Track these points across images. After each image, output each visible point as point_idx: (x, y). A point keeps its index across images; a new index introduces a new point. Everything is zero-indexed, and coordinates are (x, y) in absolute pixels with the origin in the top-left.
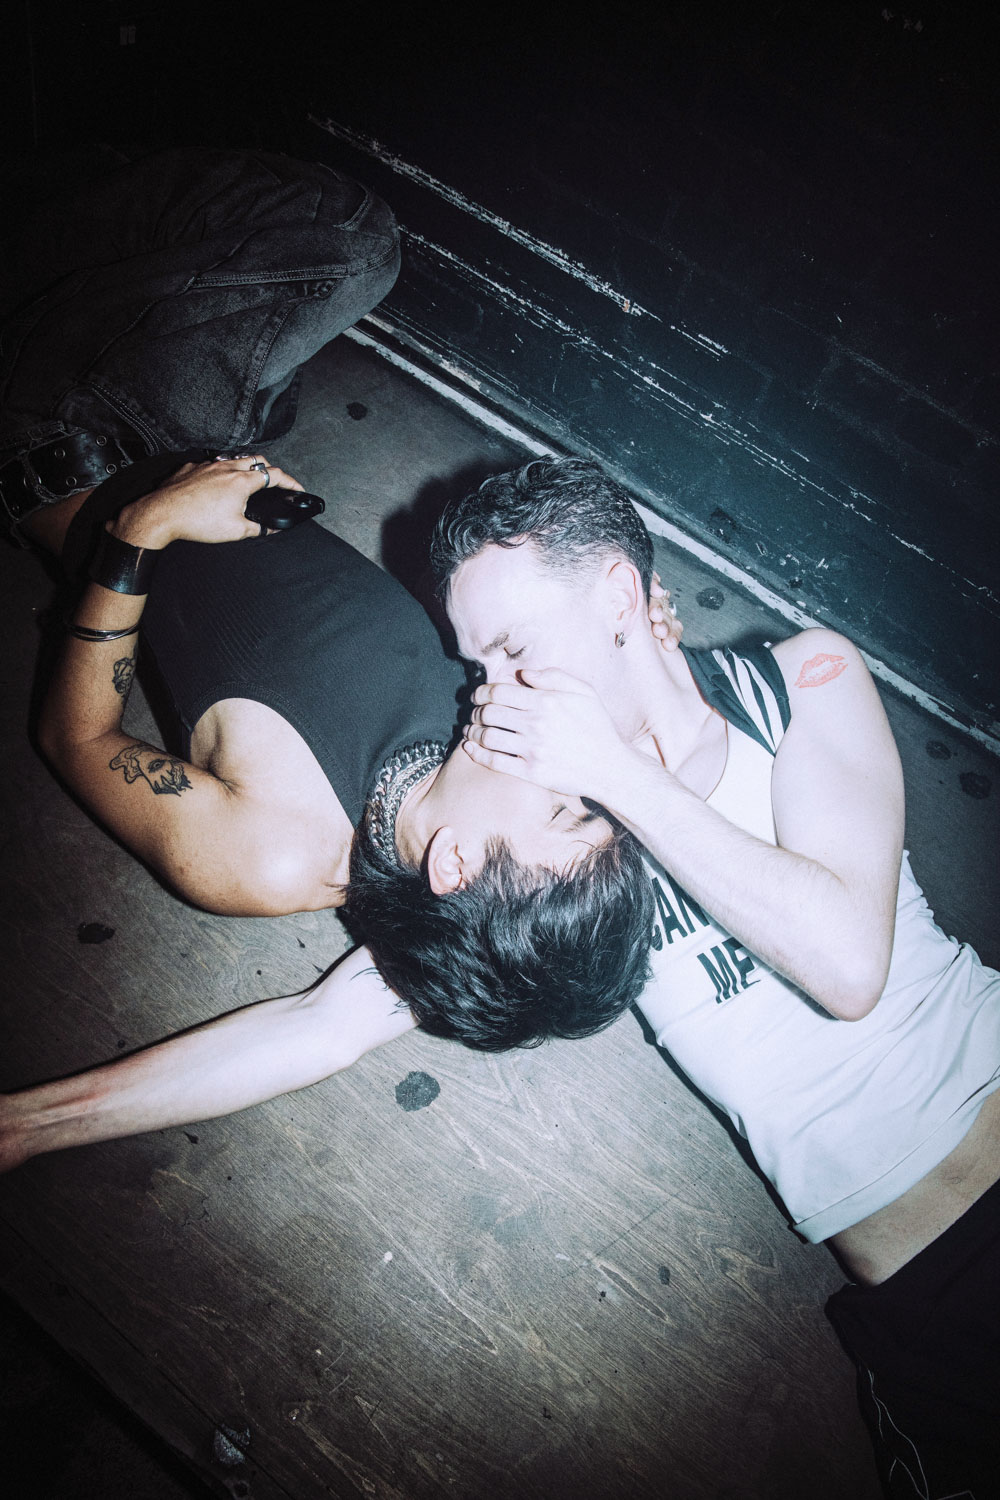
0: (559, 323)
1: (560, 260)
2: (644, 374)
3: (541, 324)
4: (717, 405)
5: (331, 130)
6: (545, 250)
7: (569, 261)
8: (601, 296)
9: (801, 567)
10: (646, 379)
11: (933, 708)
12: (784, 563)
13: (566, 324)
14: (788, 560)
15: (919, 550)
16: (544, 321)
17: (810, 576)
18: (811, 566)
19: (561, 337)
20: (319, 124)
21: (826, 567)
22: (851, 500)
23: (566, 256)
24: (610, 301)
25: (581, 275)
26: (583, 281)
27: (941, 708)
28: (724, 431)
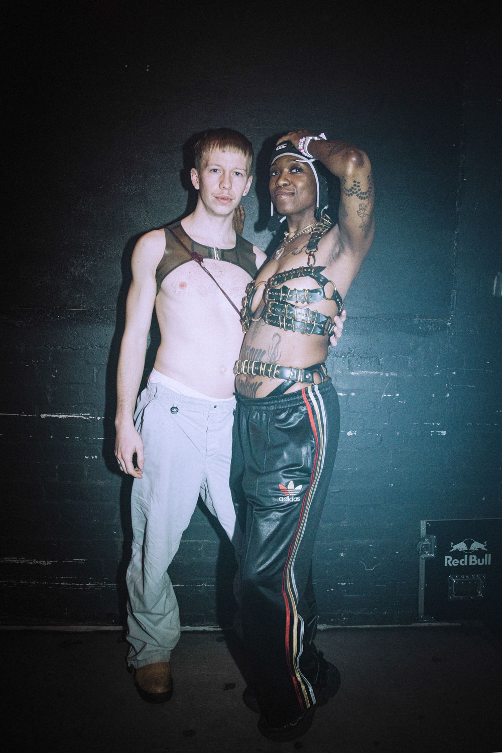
2: (60, 583)
4: (90, 578)
6: (7, 560)
7: (18, 559)
8: (35, 565)
10: (62, 584)
11: (212, 629)
13: (24, 581)
16: (15, 584)
19: (24, 586)
23: (16, 558)
24: (38, 565)
25: (24, 561)
26: (25, 563)
27: (214, 628)
28: (97, 586)
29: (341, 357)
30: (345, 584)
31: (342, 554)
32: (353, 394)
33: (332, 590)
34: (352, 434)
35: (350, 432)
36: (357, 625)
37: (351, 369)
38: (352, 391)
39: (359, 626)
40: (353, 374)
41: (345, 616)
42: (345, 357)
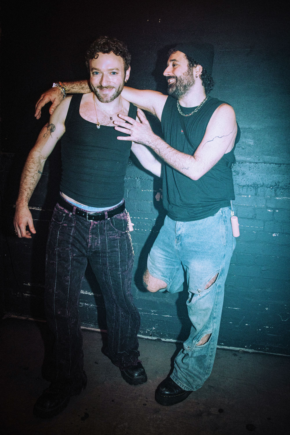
0: (85, 304)
1: (82, 292)
3: (82, 306)
5: (29, 285)
7: (84, 291)
9: (150, 331)
12: (147, 332)
13: (87, 304)
14: (147, 331)
15: (169, 316)
17: (153, 332)
18: (152, 330)
19: (87, 307)
20: (26, 285)
21: (155, 328)
22: (152, 313)
23: (83, 291)
25: (87, 293)
26: (88, 294)
29: (270, 188)
30: (268, 327)
31: (267, 309)
32: (277, 211)
33: (260, 330)
34: (275, 235)
35: (275, 234)
36: (273, 353)
37: (276, 195)
38: (277, 209)
39: (274, 354)
40: (277, 198)
41: (267, 347)
42: (272, 188)
